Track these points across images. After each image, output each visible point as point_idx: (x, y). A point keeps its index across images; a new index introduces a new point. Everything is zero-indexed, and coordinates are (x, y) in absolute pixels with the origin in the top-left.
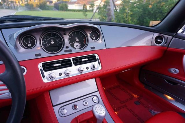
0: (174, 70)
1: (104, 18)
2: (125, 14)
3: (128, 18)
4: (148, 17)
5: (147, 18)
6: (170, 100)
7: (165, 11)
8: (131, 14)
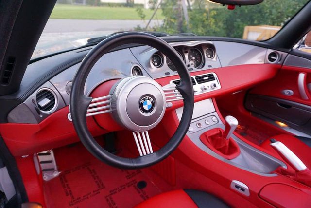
0: (288, 91)
1: (172, 20)
2: (205, 14)
3: (209, 21)
4: (239, 18)
5: (239, 20)
6: (283, 127)
7: (267, 10)
8: (215, 15)
